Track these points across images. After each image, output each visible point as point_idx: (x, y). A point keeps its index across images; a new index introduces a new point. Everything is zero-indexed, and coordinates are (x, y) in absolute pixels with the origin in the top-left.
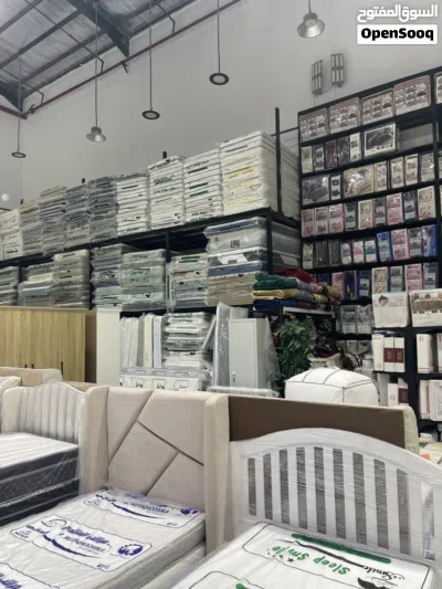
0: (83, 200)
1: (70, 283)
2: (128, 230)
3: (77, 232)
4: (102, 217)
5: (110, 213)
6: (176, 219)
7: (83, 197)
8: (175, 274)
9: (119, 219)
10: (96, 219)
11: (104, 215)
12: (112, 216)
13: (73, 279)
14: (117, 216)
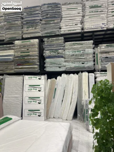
0: (38, 14)
1: (28, 56)
2: (69, 31)
3: (31, 30)
4: (50, 23)
5: (56, 21)
6: (103, 26)
7: (37, 12)
8: (102, 53)
9: (62, 24)
10: (45, 24)
11: (52, 22)
12: (58, 23)
13: (30, 53)
14: (61, 23)
